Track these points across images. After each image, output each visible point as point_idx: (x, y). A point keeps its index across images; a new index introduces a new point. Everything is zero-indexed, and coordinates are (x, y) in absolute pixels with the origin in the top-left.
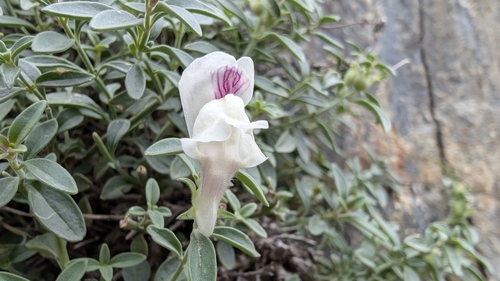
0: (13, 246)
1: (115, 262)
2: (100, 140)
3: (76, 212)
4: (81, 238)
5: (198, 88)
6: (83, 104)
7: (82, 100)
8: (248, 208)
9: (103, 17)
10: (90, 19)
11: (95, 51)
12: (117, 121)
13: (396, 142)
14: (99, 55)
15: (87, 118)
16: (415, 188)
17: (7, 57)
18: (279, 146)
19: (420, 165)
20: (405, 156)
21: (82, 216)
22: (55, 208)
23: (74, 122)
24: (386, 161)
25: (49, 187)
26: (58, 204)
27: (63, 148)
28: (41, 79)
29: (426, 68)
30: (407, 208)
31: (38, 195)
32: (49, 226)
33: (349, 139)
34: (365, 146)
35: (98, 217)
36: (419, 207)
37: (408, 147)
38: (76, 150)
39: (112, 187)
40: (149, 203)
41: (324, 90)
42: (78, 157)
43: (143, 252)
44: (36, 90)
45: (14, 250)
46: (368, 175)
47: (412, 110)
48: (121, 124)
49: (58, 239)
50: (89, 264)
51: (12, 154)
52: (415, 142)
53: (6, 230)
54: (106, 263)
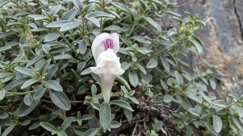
0: (49, 115)
1: (83, 118)
2: (75, 73)
3: (67, 100)
4: (69, 109)
5: (97, 48)
6: (68, 58)
7: (68, 56)
8: (131, 93)
9: (65, 26)
10: (60, 27)
11: (72, 36)
12: (81, 63)
13: (222, 56)
14: (74, 38)
15: (70, 63)
16: (233, 78)
17: (38, 45)
18: (148, 66)
19: (236, 67)
20: (227, 63)
21: (70, 102)
22: (59, 98)
23: (65, 66)
24: (216, 67)
25: (57, 91)
26: (61, 97)
27: (63, 76)
28: (50, 51)
29: (238, 16)
30: (229, 89)
31: (53, 94)
32: (57, 105)
33: (195, 58)
34: (204, 60)
35: (78, 102)
36: (236, 88)
37: (229, 58)
38: (68, 76)
39: (81, 90)
40: (93, 94)
41: (167, 38)
42: (69, 79)
43: (93, 114)
44: (49, 55)
45: (49, 116)
46: (204, 74)
47: (230, 39)
48: (83, 64)
49: (62, 110)
50: (73, 119)
51: (41, 79)
52: (233, 56)
53: (47, 110)
54: (80, 119)
